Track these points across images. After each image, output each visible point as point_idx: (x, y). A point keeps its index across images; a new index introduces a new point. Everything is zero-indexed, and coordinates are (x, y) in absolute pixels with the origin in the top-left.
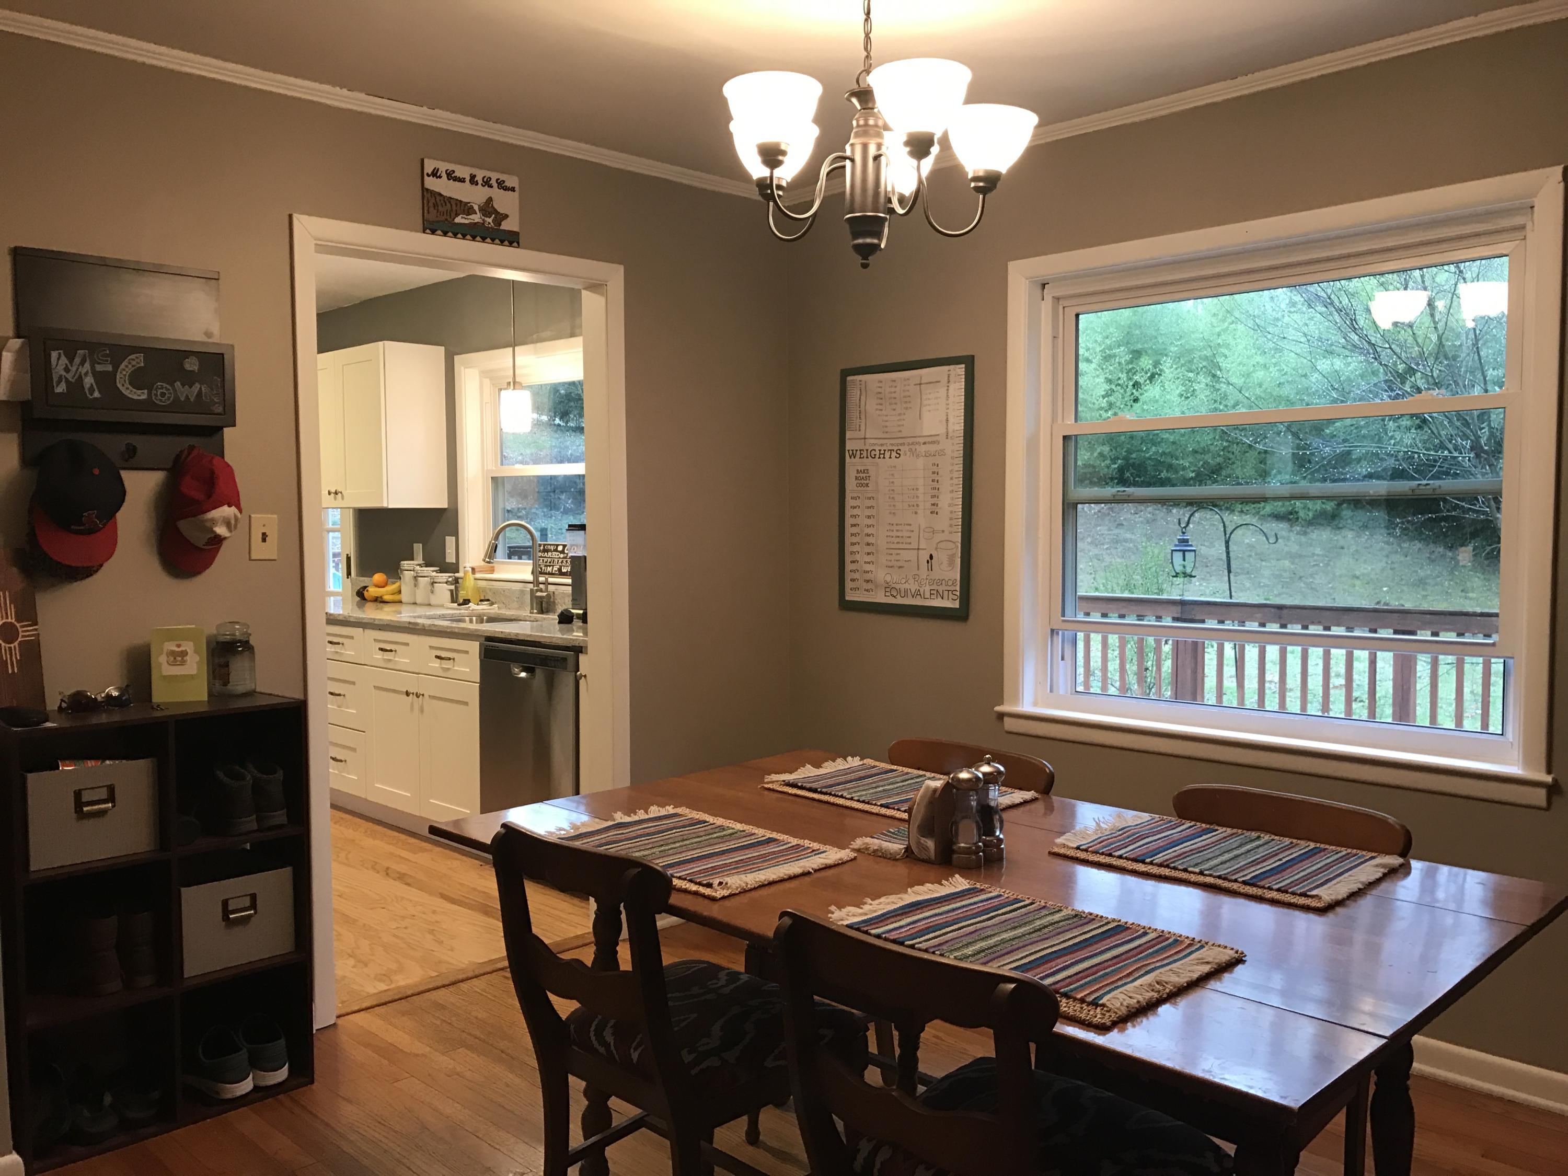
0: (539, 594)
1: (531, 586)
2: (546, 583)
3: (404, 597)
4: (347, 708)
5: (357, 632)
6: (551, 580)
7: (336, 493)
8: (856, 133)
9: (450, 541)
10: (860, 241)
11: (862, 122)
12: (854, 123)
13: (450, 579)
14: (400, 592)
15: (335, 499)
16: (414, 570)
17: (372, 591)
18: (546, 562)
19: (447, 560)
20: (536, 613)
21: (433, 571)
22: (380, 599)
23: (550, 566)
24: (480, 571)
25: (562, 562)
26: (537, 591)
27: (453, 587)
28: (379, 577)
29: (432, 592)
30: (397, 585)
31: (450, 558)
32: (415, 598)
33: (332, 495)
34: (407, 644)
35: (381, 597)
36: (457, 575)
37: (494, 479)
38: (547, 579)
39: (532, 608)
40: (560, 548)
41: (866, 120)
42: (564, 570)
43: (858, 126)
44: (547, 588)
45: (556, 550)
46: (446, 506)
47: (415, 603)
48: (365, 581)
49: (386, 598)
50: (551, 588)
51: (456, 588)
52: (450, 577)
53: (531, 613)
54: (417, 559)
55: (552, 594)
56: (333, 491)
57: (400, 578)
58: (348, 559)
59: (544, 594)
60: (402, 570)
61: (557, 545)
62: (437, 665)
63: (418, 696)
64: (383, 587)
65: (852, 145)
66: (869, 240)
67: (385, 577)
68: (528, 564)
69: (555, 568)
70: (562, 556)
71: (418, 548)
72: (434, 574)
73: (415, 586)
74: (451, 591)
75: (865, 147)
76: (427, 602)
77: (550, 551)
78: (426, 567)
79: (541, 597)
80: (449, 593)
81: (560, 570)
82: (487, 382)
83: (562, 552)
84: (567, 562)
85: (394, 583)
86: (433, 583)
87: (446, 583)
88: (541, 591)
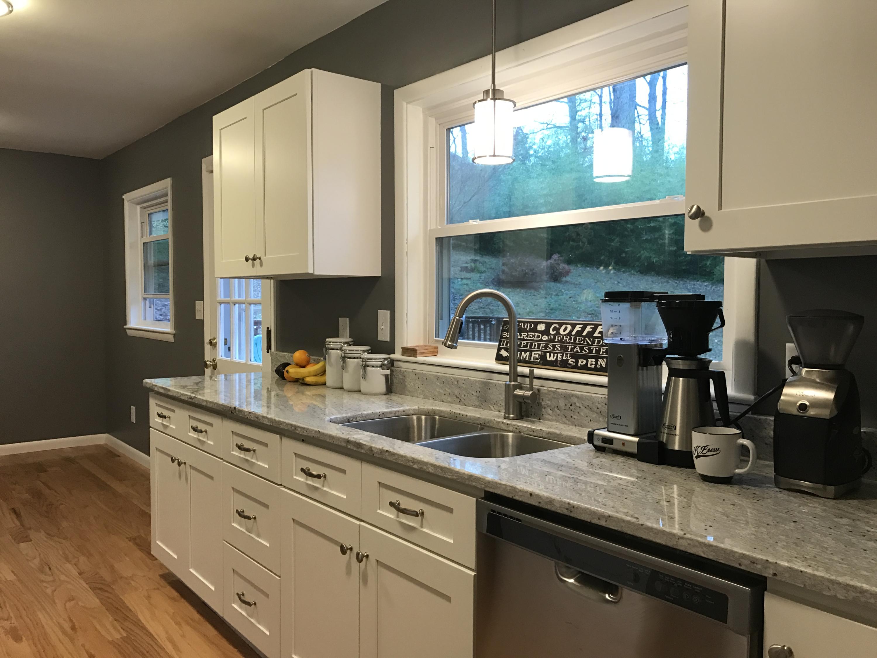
0: (518, 392)
1: (507, 378)
2: (532, 377)
3: (330, 378)
4: (259, 536)
5: (272, 438)
6: (538, 372)
7: (254, 259)
9: (384, 315)
13: (386, 362)
14: (323, 373)
15: (253, 265)
16: (341, 349)
17: (292, 371)
18: (520, 346)
19: (380, 338)
20: (513, 419)
21: (364, 351)
22: (301, 381)
23: (525, 351)
24: (423, 353)
25: (546, 346)
26: (516, 387)
27: (388, 372)
28: (299, 355)
29: (364, 377)
30: (320, 365)
31: (384, 335)
32: (342, 382)
33: (250, 261)
34: (344, 471)
35: (303, 379)
36: (392, 356)
37: (440, 240)
38: (532, 372)
39: (507, 412)
40: (541, 327)
42: (551, 358)
44: (531, 383)
45: (535, 330)
46: (379, 274)
47: (342, 388)
48: (285, 357)
49: (309, 380)
50: (537, 383)
51: (392, 371)
52: (385, 359)
53: (505, 418)
54: (343, 337)
55: (537, 392)
56: (251, 256)
57: (325, 359)
58: (269, 332)
59: (529, 393)
60: (327, 349)
61: (536, 324)
62: (392, 516)
63: (360, 558)
64: (304, 367)
67: (307, 354)
68: (492, 347)
69: (535, 355)
70: (545, 338)
71: (344, 323)
72: (366, 355)
73: (343, 368)
74: (386, 376)
76: (356, 388)
77: (525, 330)
78: (354, 345)
79: (523, 397)
80: (383, 379)
81: (543, 357)
82: (432, 121)
83: (546, 332)
84: (554, 346)
85: (318, 362)
86: (365, 367)
87: (381, 367)
88: (520, 387)
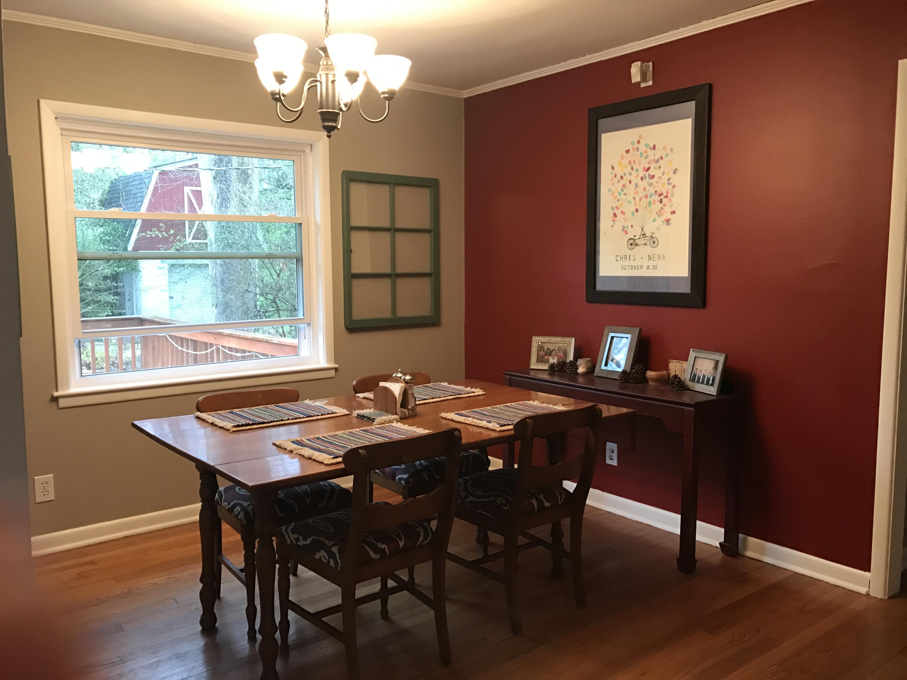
8: (322, 69)
10: (326, 124)
11: (325, 63)
12: (321, 63)
41: (327, 62)
43: (323, 65)
65: (320, 75)
66: (330, 124)
75: (327, 75)
